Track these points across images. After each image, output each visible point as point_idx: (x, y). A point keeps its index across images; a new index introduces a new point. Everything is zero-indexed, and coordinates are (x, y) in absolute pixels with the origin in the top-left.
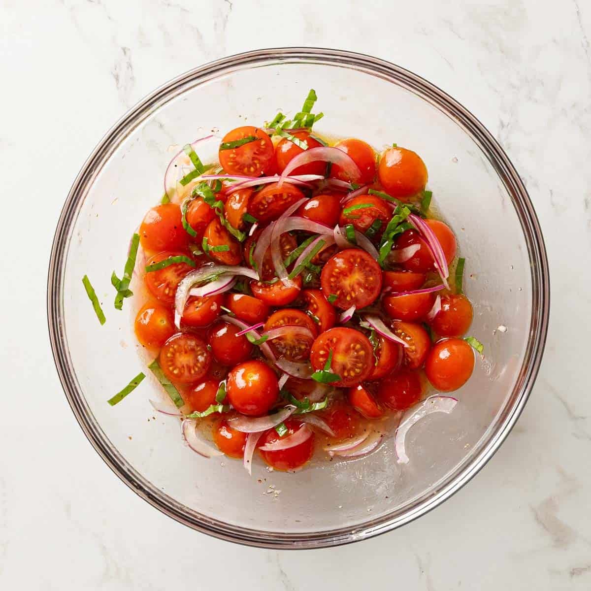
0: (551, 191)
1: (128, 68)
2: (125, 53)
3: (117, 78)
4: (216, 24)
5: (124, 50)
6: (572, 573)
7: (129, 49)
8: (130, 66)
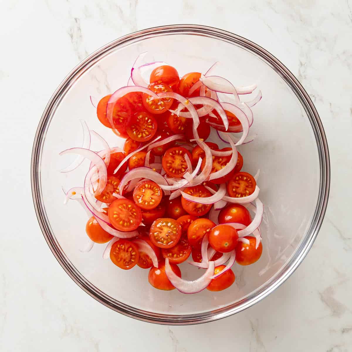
0: (331, 104)
1: (78, 30)
2: (76, 21)
3: (72, 36)
4: (131, 4)
5: (76, 19)
6: (343, 332)
7: (79, 19)
8: (79, 29)
